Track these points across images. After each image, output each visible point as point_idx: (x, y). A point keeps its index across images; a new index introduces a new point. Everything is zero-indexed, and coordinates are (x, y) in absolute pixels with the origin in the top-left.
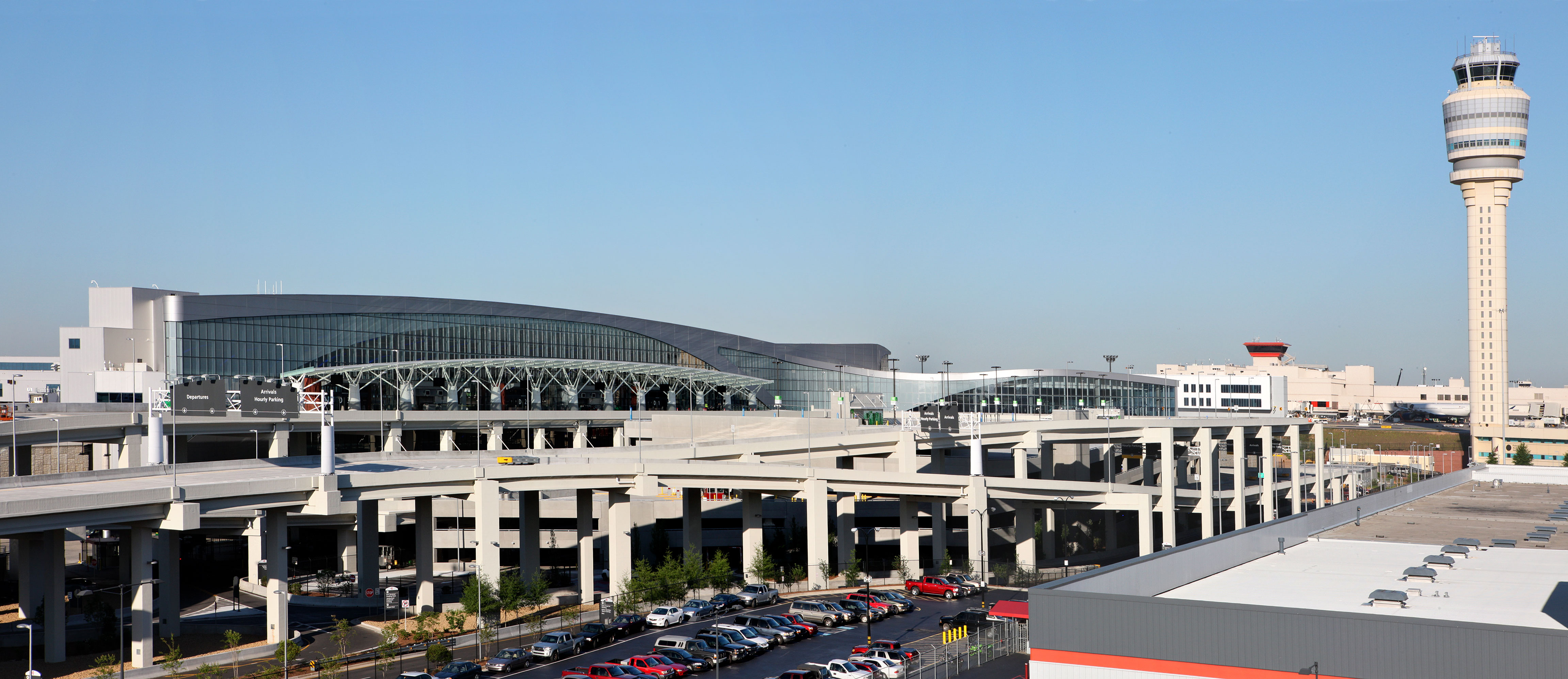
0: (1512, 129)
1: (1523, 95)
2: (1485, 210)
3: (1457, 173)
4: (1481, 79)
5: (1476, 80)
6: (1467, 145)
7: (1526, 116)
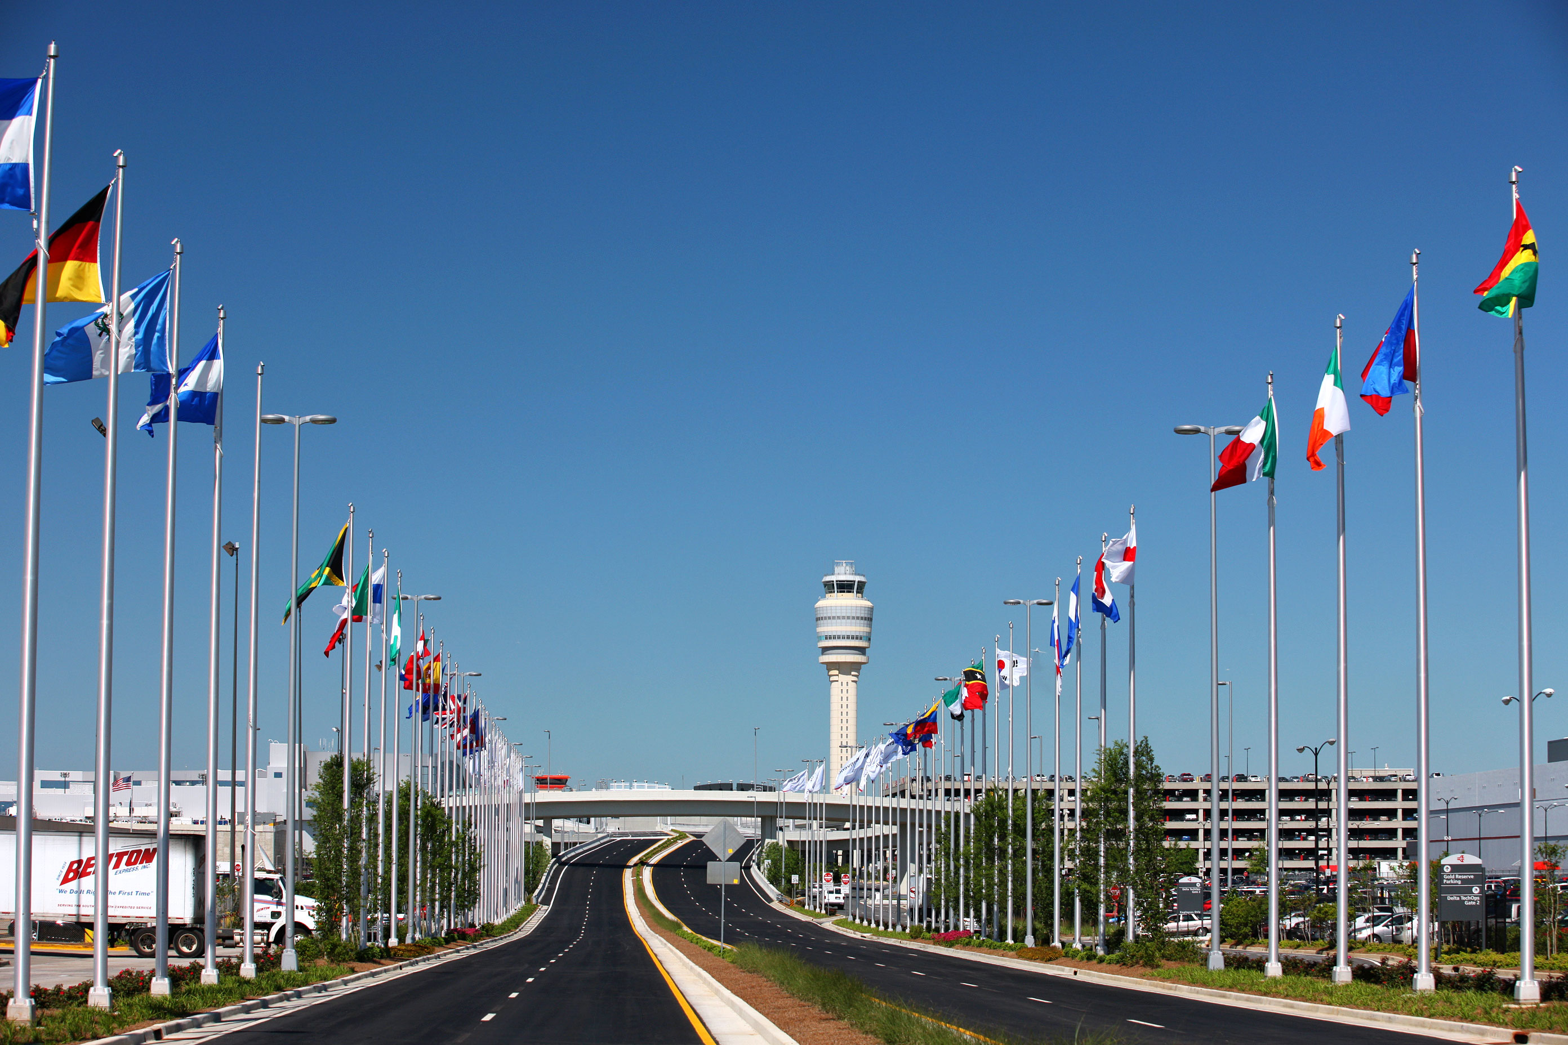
0: (860, 628)
1: (869, 604)
2: (845, 684)
3: (824, 656)
4: (844, 592)
5: (841, 592)
6: (834, 638)
7: (870, 619)
